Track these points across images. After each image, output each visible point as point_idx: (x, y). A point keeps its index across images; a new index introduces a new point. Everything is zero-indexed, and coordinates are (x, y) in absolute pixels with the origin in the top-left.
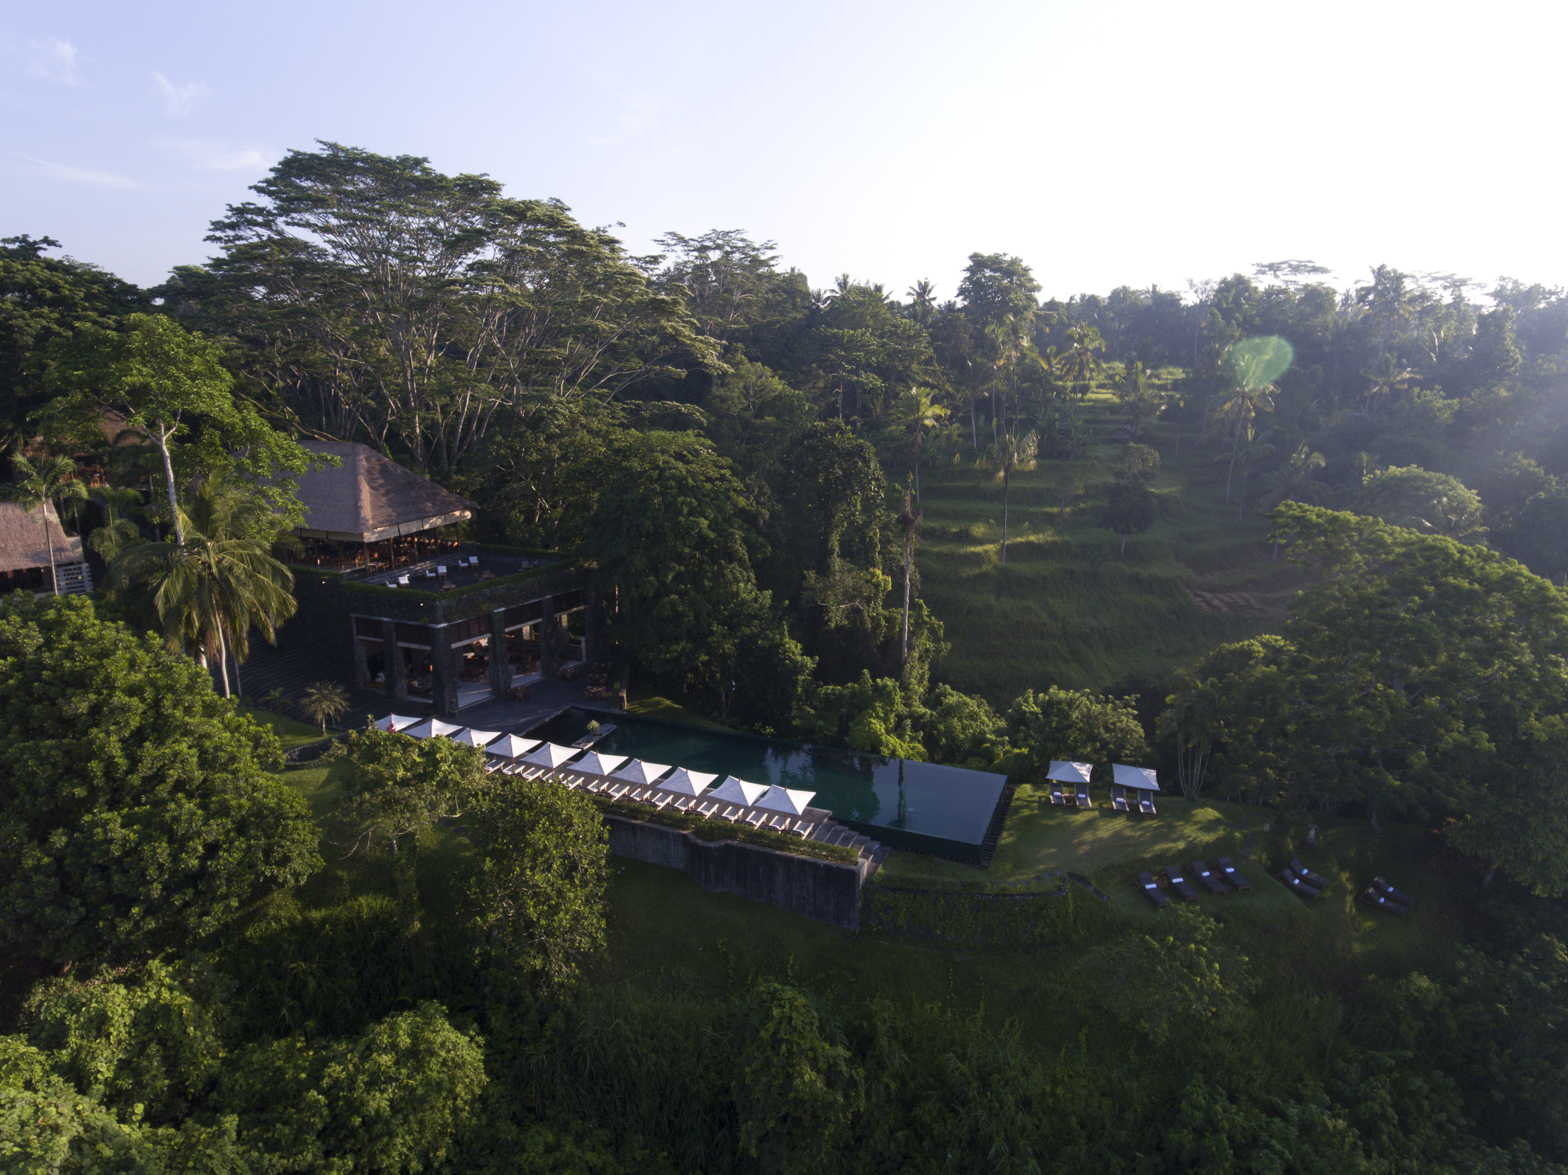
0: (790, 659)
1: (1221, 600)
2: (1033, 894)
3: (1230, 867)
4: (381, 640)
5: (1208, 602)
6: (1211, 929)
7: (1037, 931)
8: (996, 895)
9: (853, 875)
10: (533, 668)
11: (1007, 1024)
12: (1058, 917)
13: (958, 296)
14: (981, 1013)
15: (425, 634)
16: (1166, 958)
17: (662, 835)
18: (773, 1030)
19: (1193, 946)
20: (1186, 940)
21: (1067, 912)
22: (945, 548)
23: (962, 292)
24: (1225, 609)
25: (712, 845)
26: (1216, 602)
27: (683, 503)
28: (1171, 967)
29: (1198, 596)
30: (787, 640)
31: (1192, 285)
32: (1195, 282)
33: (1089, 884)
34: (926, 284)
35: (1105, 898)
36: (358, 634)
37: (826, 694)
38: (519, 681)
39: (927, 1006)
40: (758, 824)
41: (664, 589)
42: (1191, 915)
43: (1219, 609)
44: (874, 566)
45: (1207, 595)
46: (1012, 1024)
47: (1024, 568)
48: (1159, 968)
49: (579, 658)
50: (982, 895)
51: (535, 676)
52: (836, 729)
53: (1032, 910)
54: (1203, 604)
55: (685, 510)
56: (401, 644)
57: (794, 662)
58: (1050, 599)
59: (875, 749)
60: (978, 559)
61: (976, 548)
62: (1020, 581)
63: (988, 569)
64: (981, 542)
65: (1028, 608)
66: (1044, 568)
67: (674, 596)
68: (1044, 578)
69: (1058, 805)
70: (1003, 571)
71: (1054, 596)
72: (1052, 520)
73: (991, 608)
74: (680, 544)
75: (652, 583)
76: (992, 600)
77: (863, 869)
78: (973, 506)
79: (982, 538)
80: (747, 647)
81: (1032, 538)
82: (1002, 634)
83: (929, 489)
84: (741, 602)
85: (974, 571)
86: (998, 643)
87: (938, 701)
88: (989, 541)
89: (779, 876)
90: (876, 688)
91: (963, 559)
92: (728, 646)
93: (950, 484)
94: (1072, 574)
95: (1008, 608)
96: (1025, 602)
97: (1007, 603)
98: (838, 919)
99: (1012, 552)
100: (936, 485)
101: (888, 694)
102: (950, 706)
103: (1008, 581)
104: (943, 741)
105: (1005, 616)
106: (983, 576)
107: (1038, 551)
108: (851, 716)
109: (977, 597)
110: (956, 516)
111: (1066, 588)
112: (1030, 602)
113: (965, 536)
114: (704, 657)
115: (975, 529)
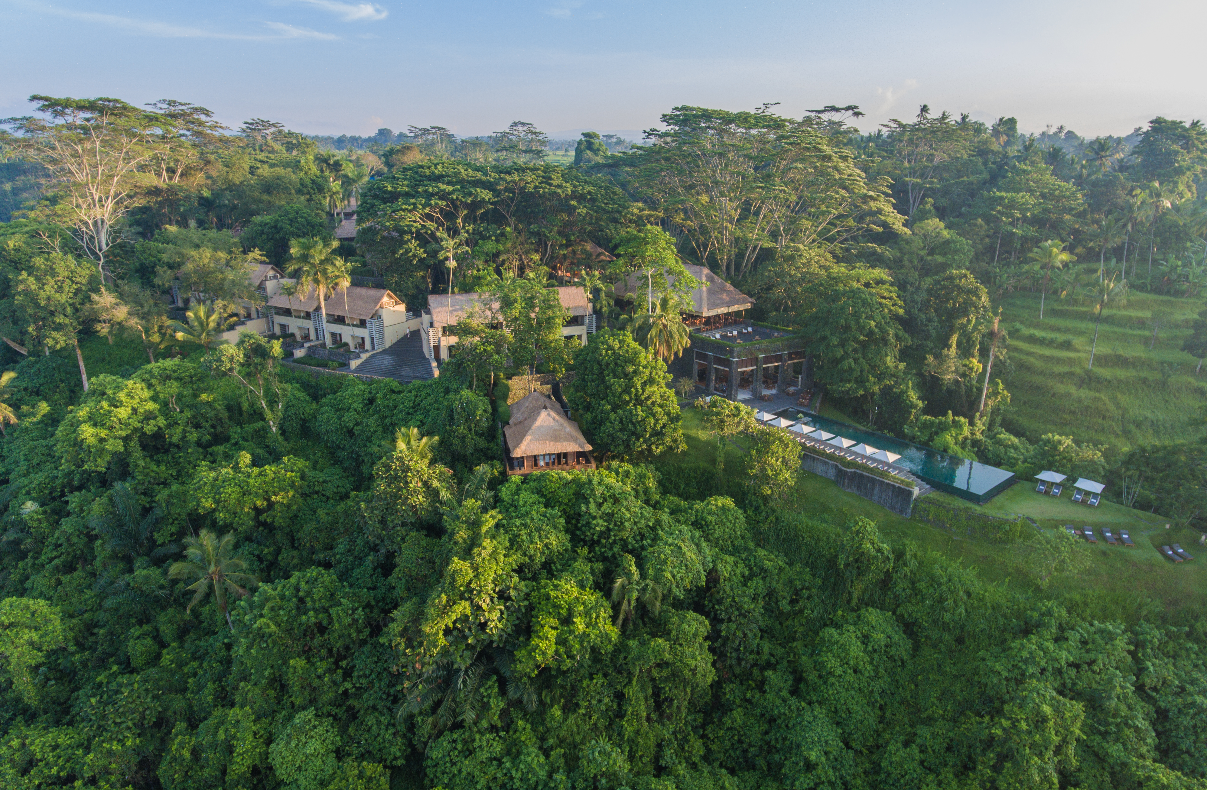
0: (909, 400)
2: (1000, 519)
3: (1125, 535)
4: (706, 363)
7: (998, 535)
8: (980, 516)
10: (774, 387)
11: (971, 567)
12: (1009, 531)
14: (960, 561)
15: (727, 363)
17: (826, 463)
18: (857, 530)
22: (1048, 352)
23: (1137, 151)
25: (847, 470)
27: (863, 312)
30: (910, 390)
33: (1035, 523)
35: (1042, 531)
36: (696, 359)
37: (926, 421)
38: (766, 392)
40: (872, 466)
41: (846, 356)
44: (973, 357)
46: (974, 568)
49: (797, 386)
50: (972, 514)
51: (774, 391)
52: (926, 438)
53: (996, 525)
55: (864, 316)
56: (715, 366)
57: (912, 403)
58: (1119, 395)
59: (945, 450)
60: (1070, 362)
61: (1072, 355)
62: (1099, 380)
63: (1077, 370)
64: (1079, 351)
65: (1099, 399)
66: (1121, 373)
67: (851, 360)
68: (1119, 381)
69: (1040, 492)
70: (1088, 372)
71: (1123, 393)
72: (1146, 341)
73: (1069, 395)
74: (858, 334)
75: (840, 353)
76: (1073, 390)
77: (916, 491)
78: (1082, 325)
79: (1080, 348)
80: (886, 391)
81: (1121, 352)
82: (1073, 413)
83: (1053, 310)
84: (888, 368)
85: (1066, 369)
86: (1068, 417)
87: (994, 437)
88: (1085, 351)
89: (877, 488)
90: (954, 421)
91: (1059, 361)
92: (876, 389)
93: (1070, 308)
94: (1145, 381)
95: (1083, 396)
96: (1097, 395)
97: (1084, 393)
98: (901, 512)
99: (1101, 360)
100: (1059, 308)
101: (961, 426)
102: (1000, 439)
103: (1090, 379)
104: (990, 456)
105: (1080, 401)
106: (1071, 374)
107: (1122, 362)
108: (936, 433)
109: (1062, 386)
110: (1067, 331)
111: (1136, 389)
112: (1103, 396)
113: (1067, 345)
114: (862, 392)
115: (1077, 341)
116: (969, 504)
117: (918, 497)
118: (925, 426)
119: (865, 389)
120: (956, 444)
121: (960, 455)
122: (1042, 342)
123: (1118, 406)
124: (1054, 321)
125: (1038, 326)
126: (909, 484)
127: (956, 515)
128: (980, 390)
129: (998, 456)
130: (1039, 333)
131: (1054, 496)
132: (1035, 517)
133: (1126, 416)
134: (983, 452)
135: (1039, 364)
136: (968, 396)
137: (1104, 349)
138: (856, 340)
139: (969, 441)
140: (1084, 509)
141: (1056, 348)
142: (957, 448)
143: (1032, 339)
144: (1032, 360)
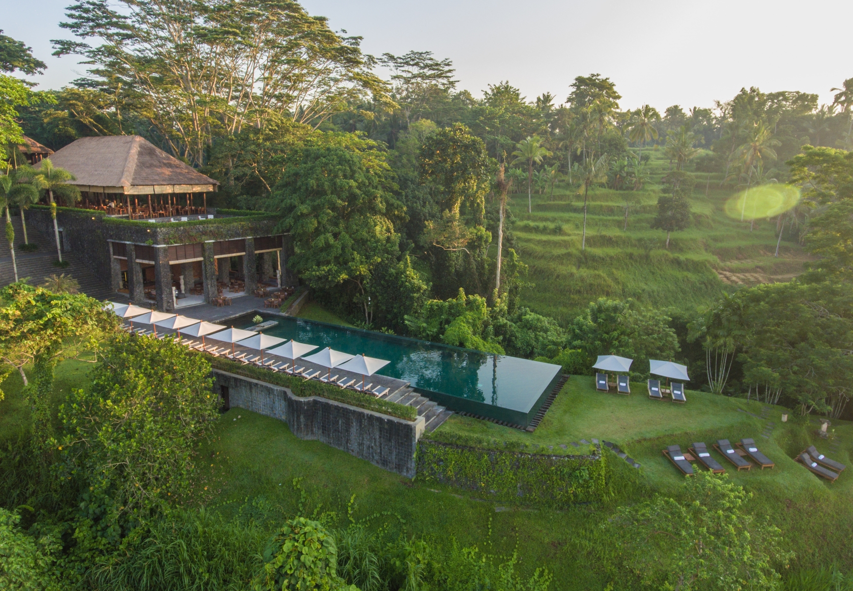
0: (410, 282)
1: (738, 277)
2: (568, 456)
3: (753, 447)
4: (126, 258)
5: (728, 278)
6: (740, 498)
7: (571, 490)
8: (535, 455)
9: (409, 430)
11: (537, 574)
12: (591, 478)
13: (567, 102)
14: (514, 561)
15: (150, 253)
16: (692, 523)
17: (269, 391)
18: (280, 564)
19: (721, 512)
20: (714, 507)
21: (599, 475)
22: (544, 238)
23: (569, 100)
24: (740, 283)
25: (302, 399)
26: (734, 278)
27: (339, 169)
28: (697, 533)
29: (721, 274)
30: (410, 269)
31: (719, 104)
32: (721, 103)
33: (622, 452)
34: (548, 96)
35: (636, 466)
36: (114, 255)
37: (431, 305)
39: (465, 550)
40: (345, 387)
41: (321, 228)
42: (720, 482)
43: (736, 283)
44: (480, 224)
45: (728, 274)
46: (541, 575)
47: (598, 251)
48: (684, 533)
49: (276, 286)
50: (521, 453)
51: (241, 294)
52: (435, 330)
53: (566, 470)
54: (725, 279)
55: (341, 175)
56: (138, 261)
57: (413, 285)
58: (614, 271)
59: (462, 344)
60: (566, 244)
61: (566, 238)
62: (594, 258)
63: (573, 250)
64: (569, 235)
65: (599, 276)
66: (611, 251)
67: (329, 236)
68: (611, 258)
69: (602, 390)
70: (582, 252)
71: (617, 269)
72: (619, 224)
73: (572, 275)
74: (334, 198)
75: (312, 224)
76: (574, 270)
77: (420, 425)
78: (566, 215)
79: (570, 232)
80: (379, 272)
81: (604, 233)
82: (579, 292)
83: (539, 206)
84: (378, 241)
85: (563, 251)
86: (576, 297)
87: (520, 319)
88: (575, 234)
89: (354, 429)
90: (468, 302)
91: (556, 244)
92: (363, 270)
93: (552, 203)
94: (631, 256)
95: (585, 275)
96: (596, 272)
97: (584, 272)
98: (399, 467)
99: (590, 241)
100: (543, 203)
101: (478, 308)
102: (527, 321)
103: (586, 259)
104: (519, 345)
105: (582, 280)
106: (569, 255)
107: (608, 241)
108: (448, 322)
109: (564, 268)
110: (554, 220)
111: (626, 265)
112: (600, 272)
113: (558, 231)
114: (344, 276)
115: (566, 227)
116: (513, 436)
117: (424, 436)
118: (433, 313)
119: (350, 272)
120: (475, 333)
121: (482, 349)
122: (536, 230)
123: (616, 280)
124: (541, 214)
125: (529, 218)
126: (406, 414)
127: (494, 463)
128: (494, 266)
129: (528, 345)
130: (532, 224)
131: (623, 394)
132: (619, 439)
133: (626, 290)
134: (510, 341)
135: (539, 249)
136: (481, 275)
137: (590, 232)
138: (334, 208)
139: (491, 328)
140: (673, 410)
141: (549, 234)
142: (477, 339)
143: (526, 229)
144: (532, 245)
